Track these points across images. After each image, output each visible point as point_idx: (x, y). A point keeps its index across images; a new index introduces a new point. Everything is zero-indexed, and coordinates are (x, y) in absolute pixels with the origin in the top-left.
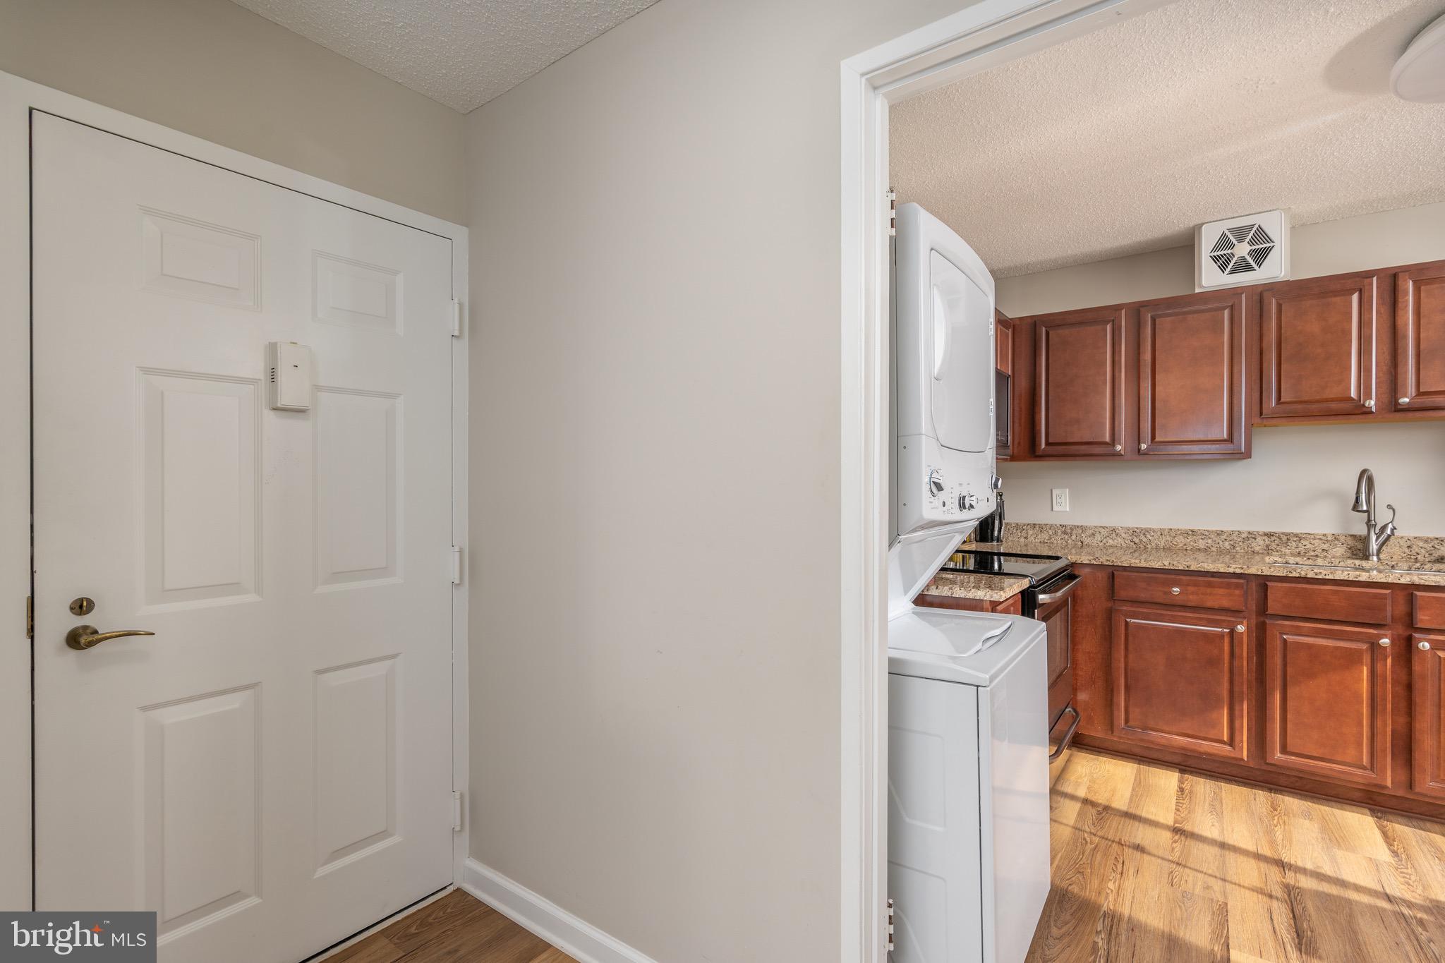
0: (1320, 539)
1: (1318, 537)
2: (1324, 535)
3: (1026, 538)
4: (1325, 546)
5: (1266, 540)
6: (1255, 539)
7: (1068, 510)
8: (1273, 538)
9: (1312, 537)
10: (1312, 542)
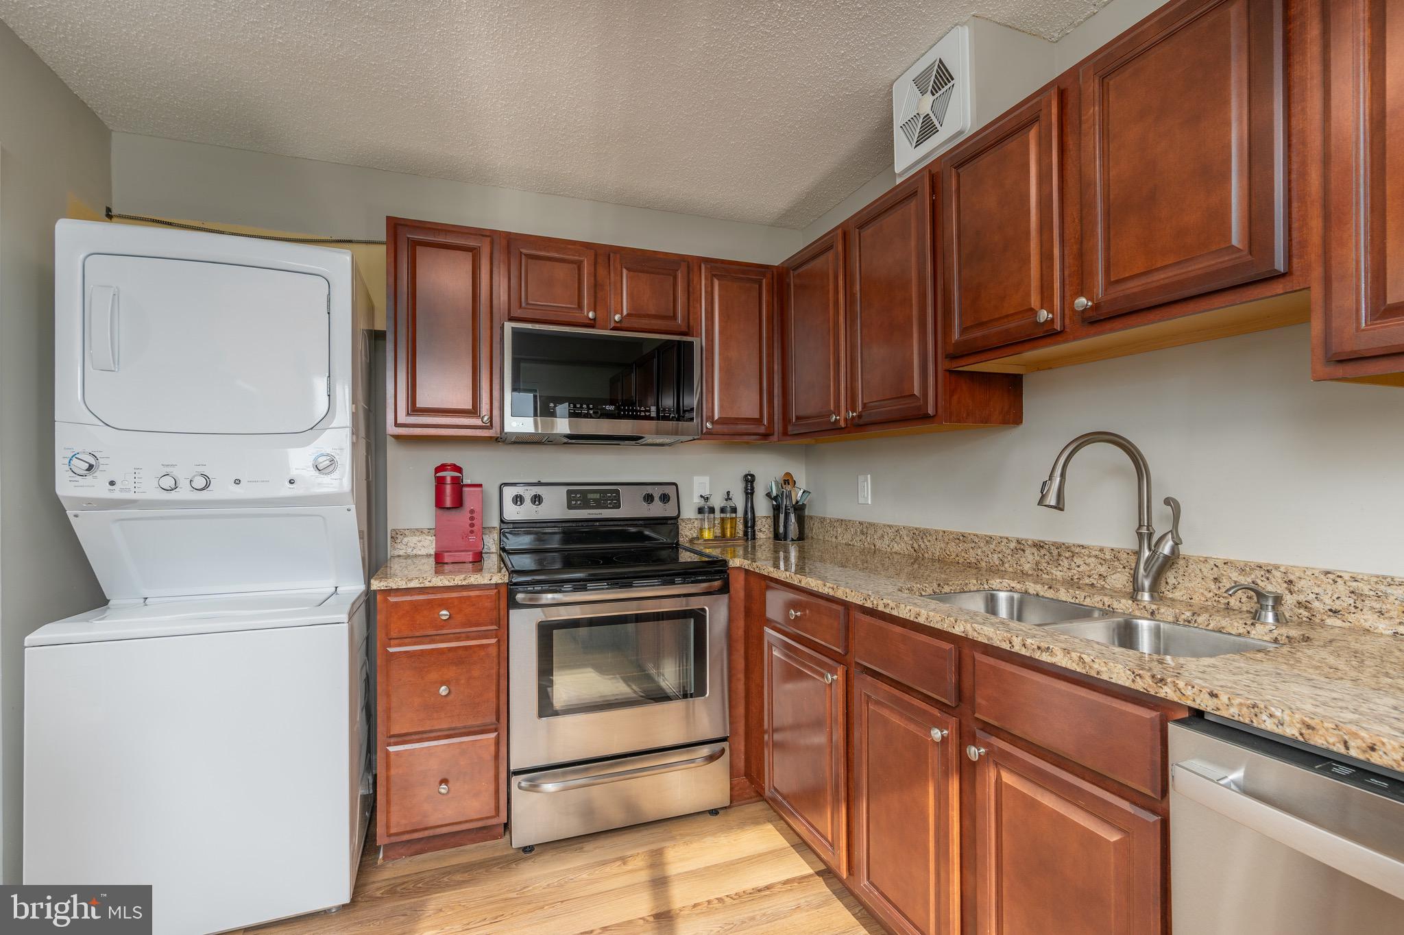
0: (1096, 557)
1: (1094, 553)
2: (1101, 550)
3: (836, 537)
4: (1103, 570)
5: (1036, 554)
6: (1024, 551)
7: (870, 503)
8: (1043, 552)
9: (1086, 552)
10: (1087, 562)
